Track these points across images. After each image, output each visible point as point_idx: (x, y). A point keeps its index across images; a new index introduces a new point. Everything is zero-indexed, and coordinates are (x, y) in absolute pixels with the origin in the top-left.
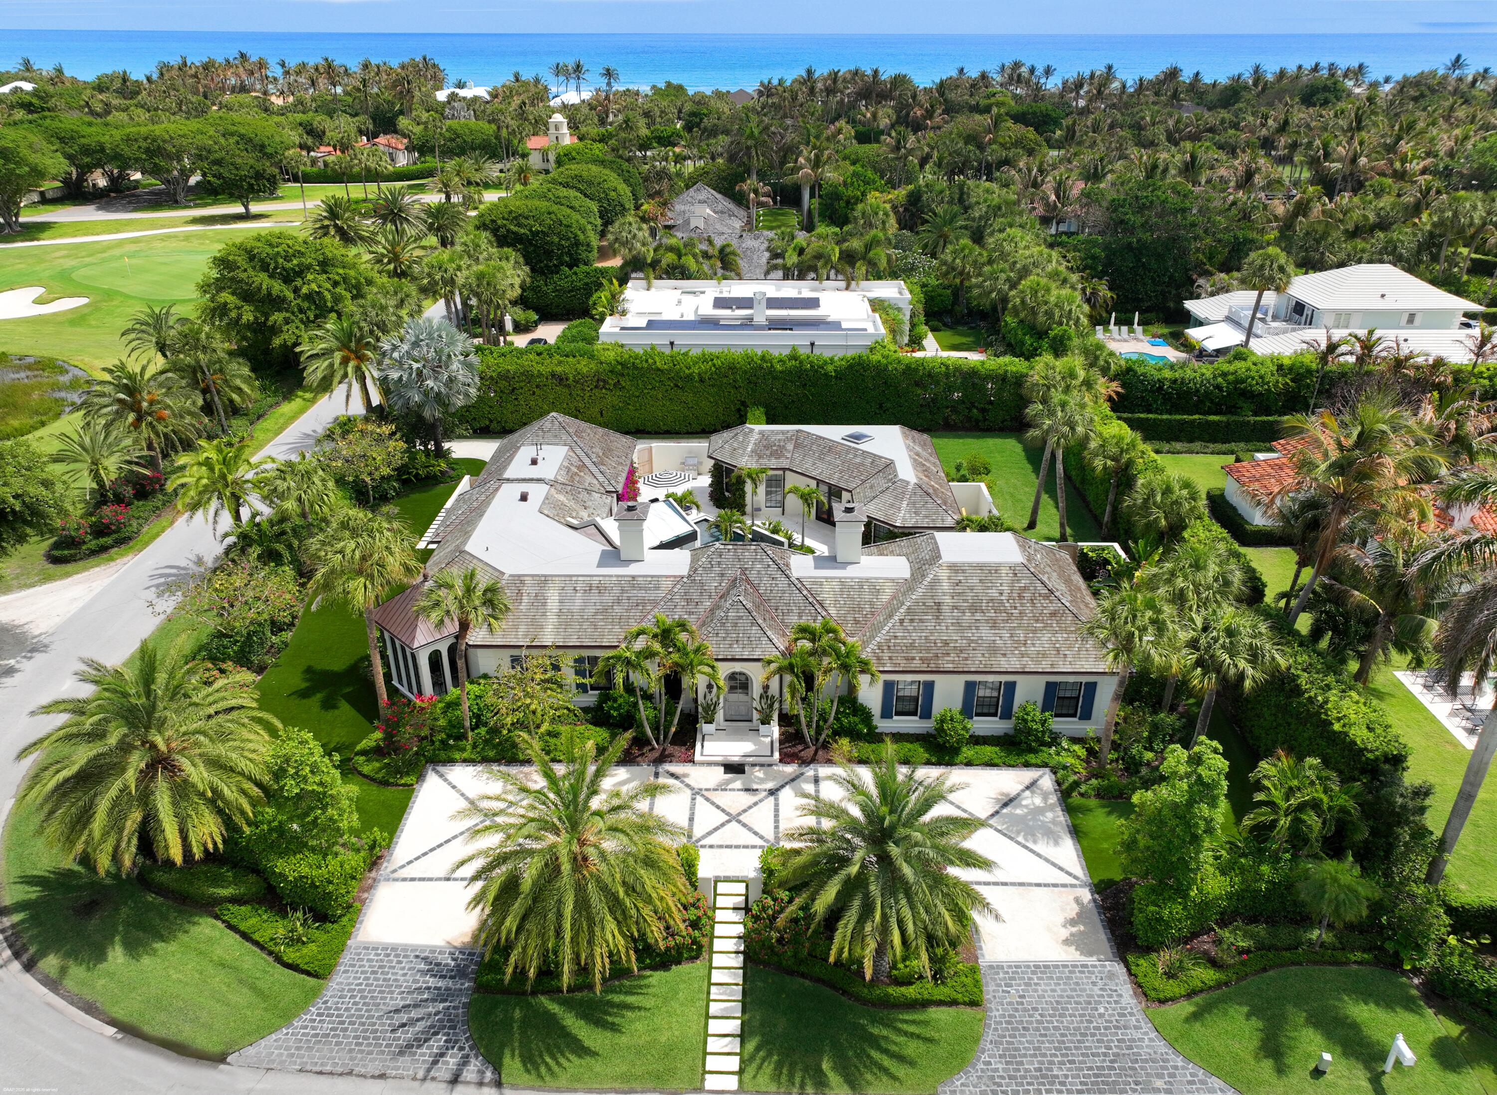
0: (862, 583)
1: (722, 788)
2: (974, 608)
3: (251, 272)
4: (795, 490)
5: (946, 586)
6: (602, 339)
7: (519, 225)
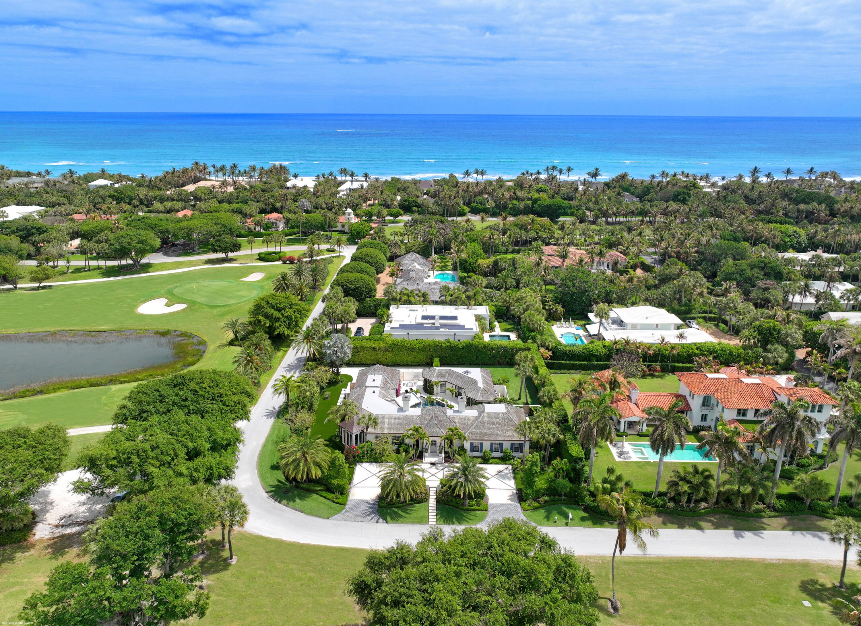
0: (465, 417)
1: (430, 468)
2: (493, 424)
3: (269, 309)
4: (449, 389)
5: (486, 418)
6: (385, 333)
7: (351, 284)
